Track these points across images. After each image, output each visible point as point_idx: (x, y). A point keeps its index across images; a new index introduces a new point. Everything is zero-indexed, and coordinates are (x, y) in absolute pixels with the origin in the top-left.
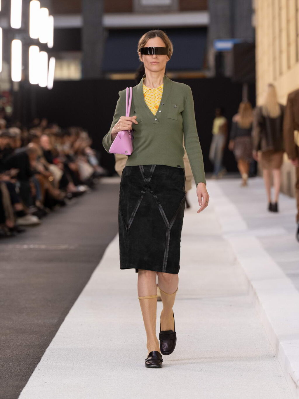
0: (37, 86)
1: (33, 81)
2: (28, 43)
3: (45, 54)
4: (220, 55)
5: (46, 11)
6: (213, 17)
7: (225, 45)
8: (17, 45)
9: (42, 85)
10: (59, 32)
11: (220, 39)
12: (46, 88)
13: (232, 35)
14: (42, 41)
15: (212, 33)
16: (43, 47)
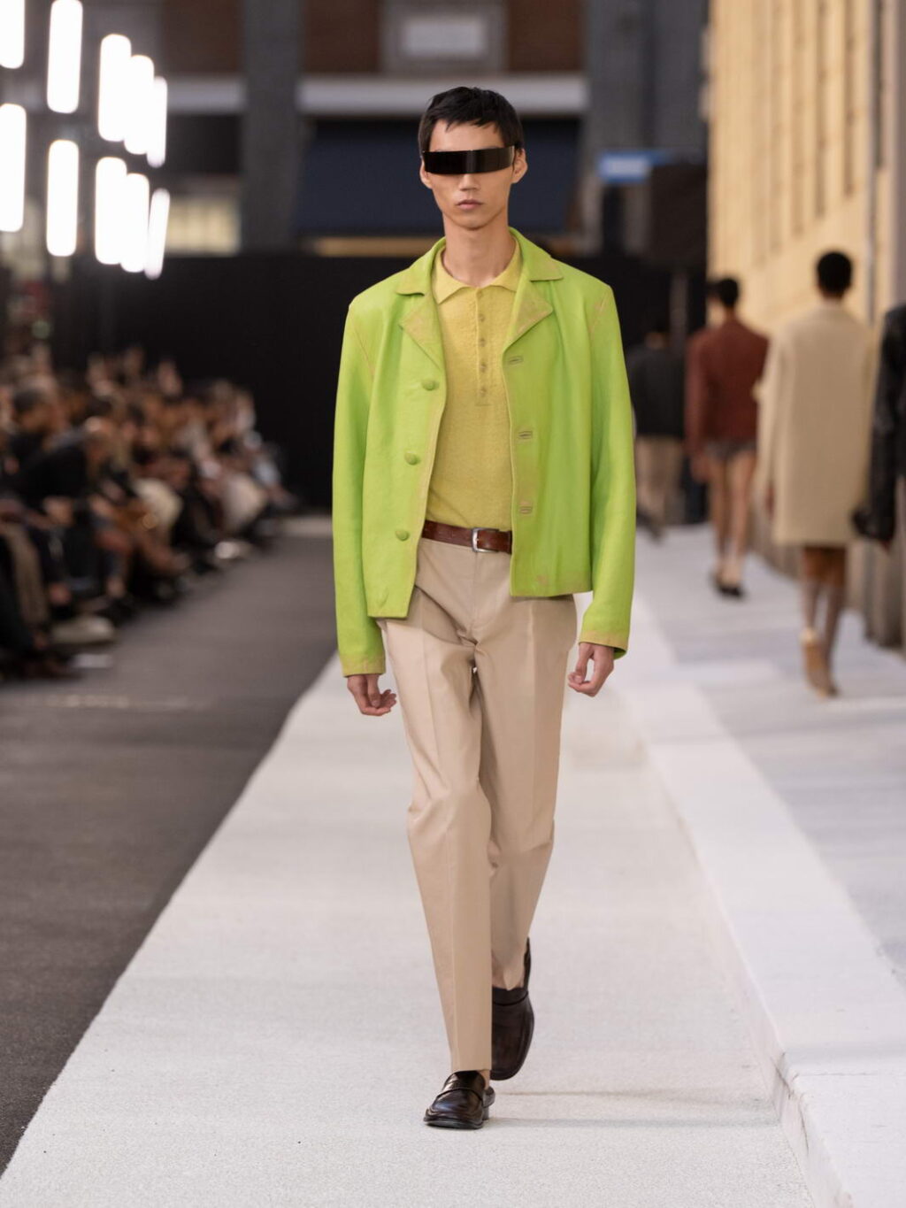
0: (118, 268)
1: (106, 254)
2: (94, 150)
3: (141, 182)
4: (614, 196)
5: (146, 64)
6: (598, 91)
7: (628, 167)
8: (64, 155)
9: (132, 266)
10: (180, 125)
11: (616, 149)
12: (142, 275)
13: (646, 138)
14: (133, 148)
15: (593, 136)
16: (137, 164)
